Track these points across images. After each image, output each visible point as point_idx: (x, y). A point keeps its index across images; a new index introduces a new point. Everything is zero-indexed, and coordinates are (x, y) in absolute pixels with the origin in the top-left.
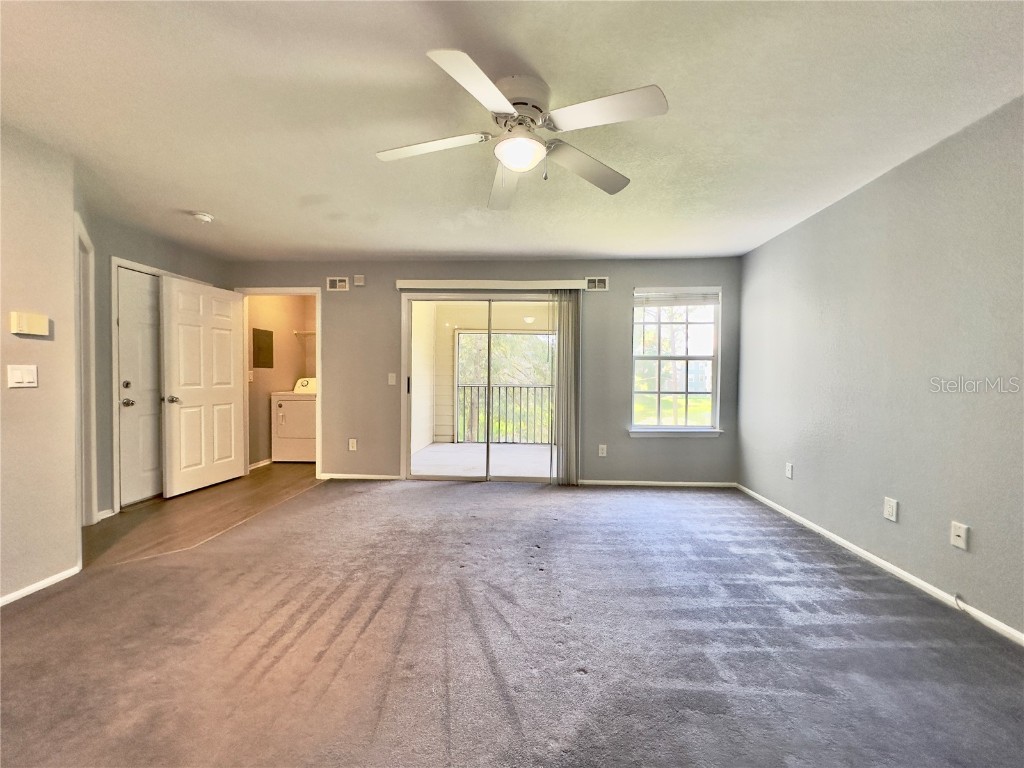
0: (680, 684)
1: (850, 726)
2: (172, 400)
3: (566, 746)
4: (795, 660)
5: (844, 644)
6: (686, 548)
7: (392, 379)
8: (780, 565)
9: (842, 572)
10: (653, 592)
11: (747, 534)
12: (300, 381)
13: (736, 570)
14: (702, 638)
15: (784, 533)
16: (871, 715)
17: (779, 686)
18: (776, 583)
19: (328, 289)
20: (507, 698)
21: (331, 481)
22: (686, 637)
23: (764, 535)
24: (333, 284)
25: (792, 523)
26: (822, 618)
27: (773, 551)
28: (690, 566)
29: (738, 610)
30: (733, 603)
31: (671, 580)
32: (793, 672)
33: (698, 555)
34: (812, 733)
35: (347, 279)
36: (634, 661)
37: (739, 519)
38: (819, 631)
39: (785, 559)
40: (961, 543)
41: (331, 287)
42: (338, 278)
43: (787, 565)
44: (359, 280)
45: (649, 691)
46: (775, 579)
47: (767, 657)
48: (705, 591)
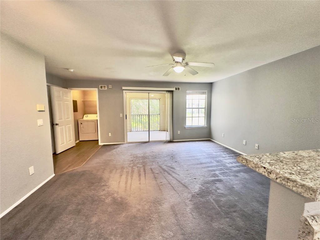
0: (213, 178)
1: (242, 180)
2: (57, 124)
3: (198, 190)
4: (231, 172)
5: (239, 168)
6: (204, 154)
7: (121, 115)
8: (224, 156)
9: (236, 156)
10: (201, 164)
11: (216, 150)
12: (85, 115)
13: (216, 158)
14: (214, 171)
15: (223, 149)
16: (245, 178)
17: (230, 176)
18: (224, 159)
19: (100, 89)
20: (184, 185)
21: (104, 145)
22: (211, 171)
23: (219, 150)
24: (101, 87)
25: (224, 147)
26: (234, 165)
27: (222, 153)
28: (207, 158)
29: (219, 165)
30: (217, 164)
31: (204, 161)
32: (232, 174)
33: (207, 155)
34: (236, 182)
35: (106, 86)
36: (204, 176)
37: (213, 147)
38: (234, 167)
39: (225, 155)
40: (257, 148)
41: (101, 88)
42: (103, 86)
43: (225, 156)
44: (110, 87)
45: (208, 180)
46: (224, 158)
47: (227, 172)
48: (211, 162)
